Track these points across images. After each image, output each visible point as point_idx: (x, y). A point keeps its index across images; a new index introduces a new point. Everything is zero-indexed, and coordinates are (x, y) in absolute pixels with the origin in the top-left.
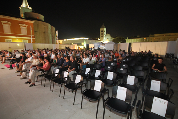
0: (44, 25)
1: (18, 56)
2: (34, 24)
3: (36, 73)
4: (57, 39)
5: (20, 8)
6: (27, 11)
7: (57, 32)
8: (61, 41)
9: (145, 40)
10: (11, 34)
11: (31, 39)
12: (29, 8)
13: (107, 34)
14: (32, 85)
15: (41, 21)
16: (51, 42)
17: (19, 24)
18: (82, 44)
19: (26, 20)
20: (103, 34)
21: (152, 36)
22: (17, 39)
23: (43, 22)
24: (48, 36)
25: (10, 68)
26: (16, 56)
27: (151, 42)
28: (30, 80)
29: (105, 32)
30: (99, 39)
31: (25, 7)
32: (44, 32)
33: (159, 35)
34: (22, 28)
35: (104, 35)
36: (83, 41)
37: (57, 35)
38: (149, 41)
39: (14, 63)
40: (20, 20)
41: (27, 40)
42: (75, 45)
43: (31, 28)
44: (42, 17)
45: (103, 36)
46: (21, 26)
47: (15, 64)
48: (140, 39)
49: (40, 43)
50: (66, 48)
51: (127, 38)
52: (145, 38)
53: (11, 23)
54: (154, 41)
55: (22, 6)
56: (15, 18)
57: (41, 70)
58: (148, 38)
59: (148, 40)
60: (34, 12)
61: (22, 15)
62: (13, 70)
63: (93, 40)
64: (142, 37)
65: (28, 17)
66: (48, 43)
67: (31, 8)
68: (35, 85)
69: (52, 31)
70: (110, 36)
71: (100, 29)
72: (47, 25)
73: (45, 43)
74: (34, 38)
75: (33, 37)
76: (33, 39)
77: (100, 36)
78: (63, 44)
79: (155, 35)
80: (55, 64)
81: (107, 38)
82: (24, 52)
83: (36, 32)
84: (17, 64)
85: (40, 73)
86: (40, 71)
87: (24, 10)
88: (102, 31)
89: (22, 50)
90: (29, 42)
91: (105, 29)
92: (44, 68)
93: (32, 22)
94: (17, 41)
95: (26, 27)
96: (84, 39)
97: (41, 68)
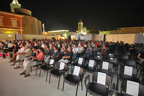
0: (32, 19)
1: (10, 45)
2: (23, 18)
3: (31, 63)
4: (43, 31)
5: (11, 4)
6: (17, 7)
7: (43, 25)
8: (46, 33)
9: (113, 33)
10: (3, 26)
11: (20, 31)
12: (18, 4)
13: (83, 27)
14: (27, 76)
15: (29, 15)
16: (38, 33)
17: (10, 18)
18: (64, 35)
19: (16, 14)
20: (80, 27)
21: (119, 30)
22: (8, 30)
23: (31, 17)
24: (35, 28)
25: (3, 57)
26: (8, 46)
27: (118, 34)
28: (25, 71)
29: (82, 25)
30: (77, 31)
31: (15, 4)
32: (32, 25)
33: (125, 28)
34: (13, 22)
35: (82, 28)
36: (64, 33)
37: (44, 27)
38: (116, 34)
39: (6, 52)
40: (11, 14)
41: (17, 32)
42: (58, 36)
43: (21, 21)
44: (30, 12)
45: (80, 29)
46: (12, 19)
47: (8, 53)
48: (110, 31)
49: (28, 34)
50: (53, 38)
51: (100, 31)
52: (113, 31)
53: (3, 17)
54: (121, 34)
55: (12, 3)
56: (6, 12)
57: (36, 60)
58: (116, 31)
59: (116, 32)
60: (23, 8)
61: (13, 11)
62: (6, 59)
63: (72, 32)
64: (111, 30)
65: (17, 12)
66: (36, 34)
67: (20, 5)
68: (29, 75)
69: (38, 24)
70: (86, 29)
71: (78, 23)
72: (34, 19)
73: (33, 34)
74: (24, 30)
75: (22, 29)
76: (22, 31)
77: (78, 29)
78: (47, 35)
79: (122, 29)
80: (47, 53)
81: (84, 30)
82: (15, 42)
83: (25, 25)
84: (9, 54)
85: (35, 63)
86: (34, 61)
87: (14, 6)
88: (80, 25)
89: (13, 40)
90: (18, 33)
91: (82, 23)
92: (39, 58)
93: (21, 16)
94: (8, 32)
95: (16, 20)
96: (65, 31)
97: (36, 59)
